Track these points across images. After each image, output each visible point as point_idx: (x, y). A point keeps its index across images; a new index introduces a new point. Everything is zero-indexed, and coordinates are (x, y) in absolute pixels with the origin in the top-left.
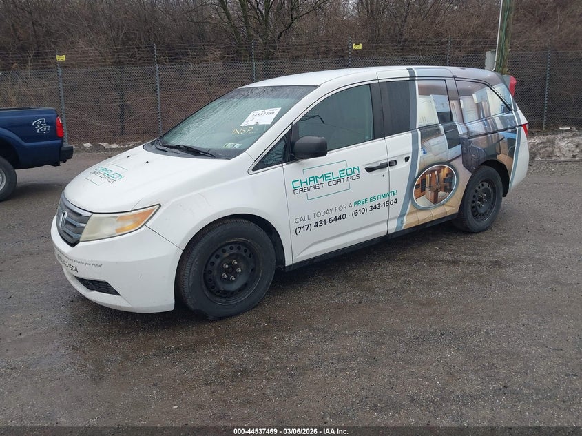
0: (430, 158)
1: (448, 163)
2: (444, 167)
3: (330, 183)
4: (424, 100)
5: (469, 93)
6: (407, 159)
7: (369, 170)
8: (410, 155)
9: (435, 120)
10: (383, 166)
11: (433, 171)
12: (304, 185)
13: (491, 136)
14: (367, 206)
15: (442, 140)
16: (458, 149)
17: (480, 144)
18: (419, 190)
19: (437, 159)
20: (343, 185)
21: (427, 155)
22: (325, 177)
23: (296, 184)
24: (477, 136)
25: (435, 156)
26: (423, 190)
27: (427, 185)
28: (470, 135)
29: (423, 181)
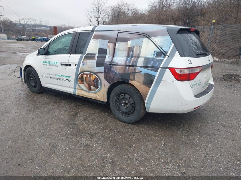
0: (86, 68)
1: (95, 73)
2: (93, 75)
3: (50, 65)
4: (94, 41)
5: (126, 40)
6: (76, 65)
7: (62, 65)
8: (77, 64)
9: (96, 52)
10: (66, 65)
11: (87, 75)
12: (44, 63)
13: (129, 68)
14: (61, 78)
15: (94, 62)
16: (102, 69)
17: (118, 70)
18: (80, 81)
19: (89, 69)
20: (53, 67)
21: (84, 66)
22: (49, 62)
23: (43, 62)
24: (117, 65)
25: (88, 68)
26: (82, 81)
27: (84, 79)
28: (112, 63)
29: (82, 77)
